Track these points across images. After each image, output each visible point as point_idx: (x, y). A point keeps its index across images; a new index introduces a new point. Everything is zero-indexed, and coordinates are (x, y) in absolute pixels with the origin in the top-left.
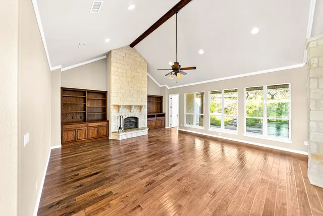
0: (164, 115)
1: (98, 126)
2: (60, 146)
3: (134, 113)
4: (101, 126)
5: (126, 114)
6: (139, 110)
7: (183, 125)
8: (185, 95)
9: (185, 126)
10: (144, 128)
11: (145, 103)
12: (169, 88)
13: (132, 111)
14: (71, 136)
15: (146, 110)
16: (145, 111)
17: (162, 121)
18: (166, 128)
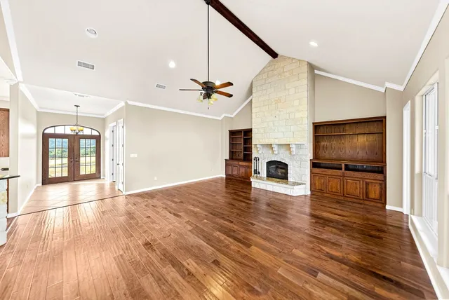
2: (225, 176)
3: (281, 156)
5: (269, 156)
6: (289, 152)
13: (276, 152)
17: (367, 184)
18: (388, 207)
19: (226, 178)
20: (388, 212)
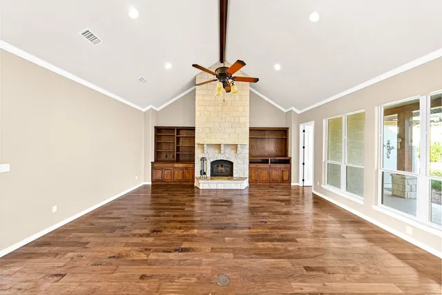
0: (288, 162)
1: (184, 168)
2: (150, 183)
3: (227, 155)
4: (186, 168)
5: (214, 155)
6: (233, 152)
7: (321, 183)
8: (325, 123)
9: (322, 186)
10: (242, 179)
11: (245, 140)
12: (299, 112)
13: (222, 152)
14: (159, 175)
15: (247, 151)
16: (245, 153)
17: (283, 171)
18: (292, 184)
19: (152, 185)
20: (292, 188)
